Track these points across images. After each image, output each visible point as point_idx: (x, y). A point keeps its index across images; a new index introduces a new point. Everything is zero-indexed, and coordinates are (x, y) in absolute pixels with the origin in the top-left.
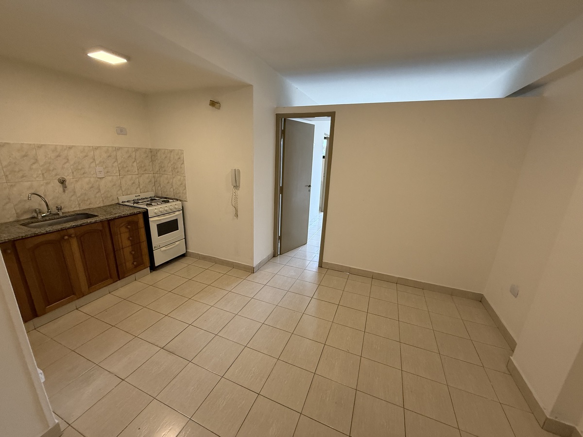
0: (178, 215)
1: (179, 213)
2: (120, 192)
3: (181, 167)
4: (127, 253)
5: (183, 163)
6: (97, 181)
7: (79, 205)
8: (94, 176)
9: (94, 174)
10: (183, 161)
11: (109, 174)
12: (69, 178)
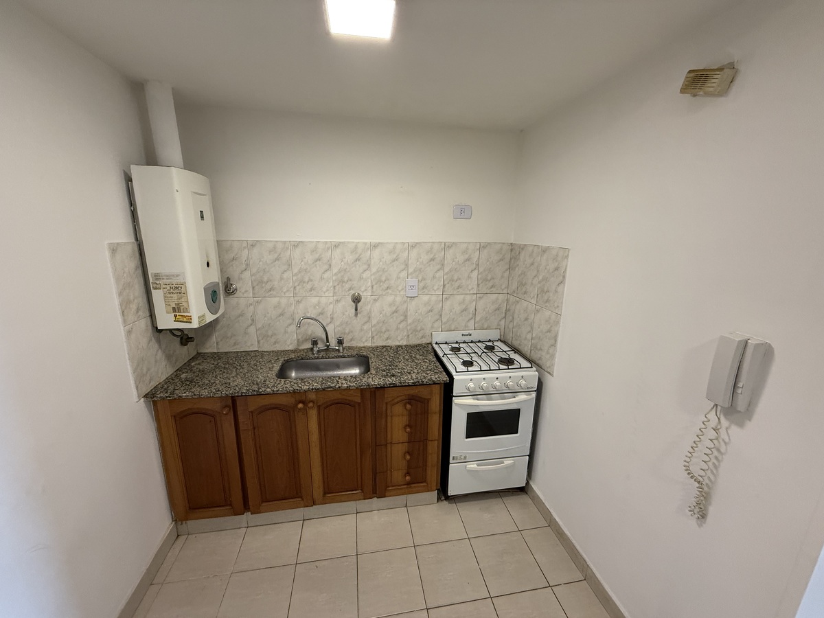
0: (523, 401)
1: (529, 397)
2: (437, 324)
3: (556, 291)
4: (398, 453)
5: (562, 282)
6: (405, 302)
7: (373, 338)
8: (402, 293)
9: (403, 289)
10: (564, 277)
11: (426, 291)
12: (366, 296)
